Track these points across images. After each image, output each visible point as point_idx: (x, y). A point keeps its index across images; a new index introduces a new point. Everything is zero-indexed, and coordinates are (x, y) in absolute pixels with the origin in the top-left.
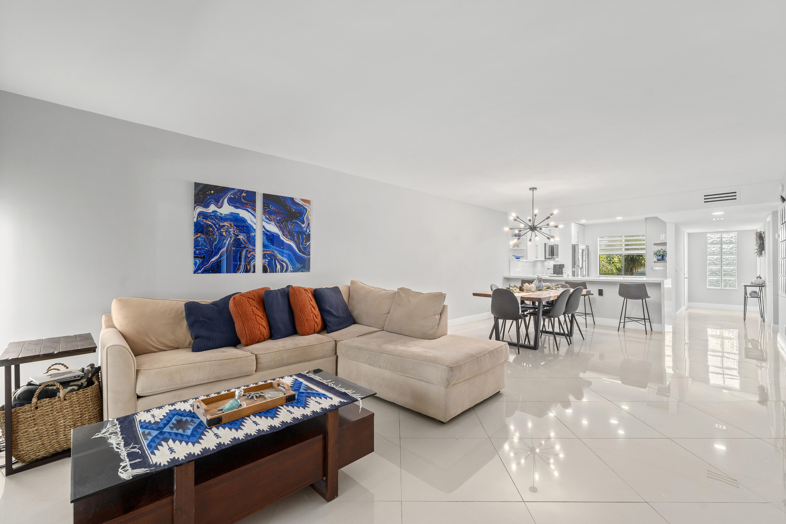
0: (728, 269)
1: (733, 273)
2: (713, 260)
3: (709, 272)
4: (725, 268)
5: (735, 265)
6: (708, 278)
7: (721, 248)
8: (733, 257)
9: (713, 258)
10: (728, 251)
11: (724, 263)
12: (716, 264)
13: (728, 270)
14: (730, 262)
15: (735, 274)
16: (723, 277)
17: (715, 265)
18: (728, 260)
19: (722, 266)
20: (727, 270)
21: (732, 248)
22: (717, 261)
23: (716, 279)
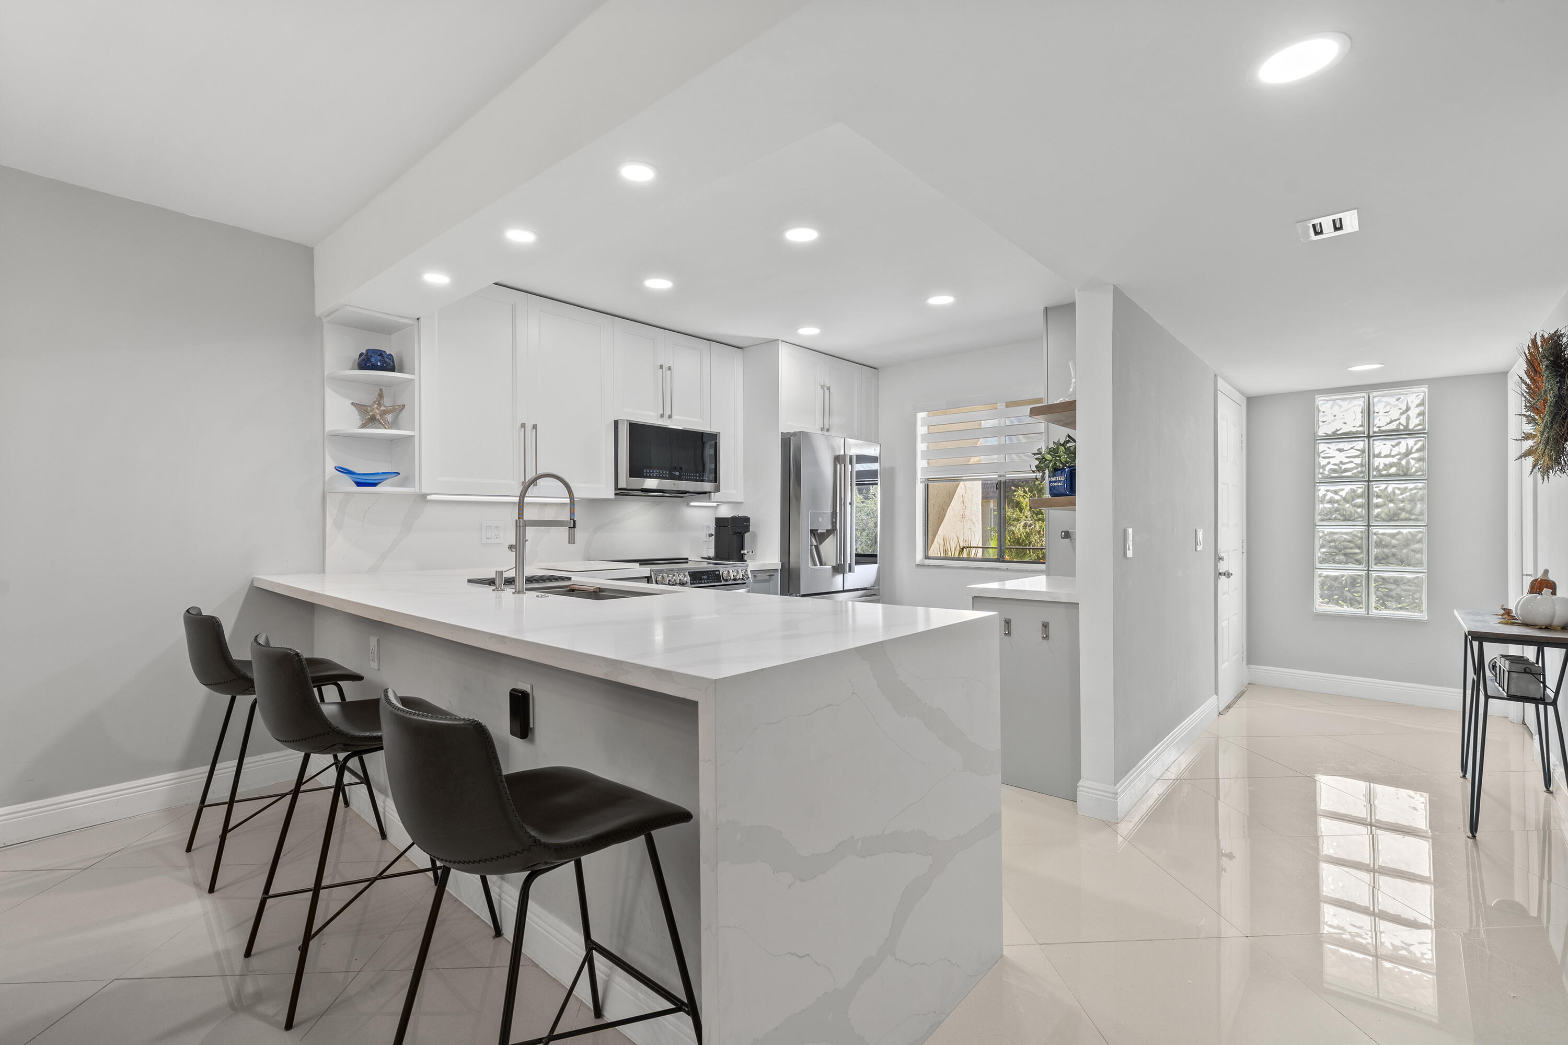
0: (1393, 536)
1: (1412, 554)
2: (1337, 502)
3: (1323, 546)
4: (1381, 531)
5: (1422, 520)
6: (1319, 572)
7: (1368, 453)
8: (1411, 490)
9: (1336, 492)
10: (1391, 465)
11: (1377, 511)
12: (1347, 518)
13: (1394, 542)
14: (1403, 509)
15: (1418, 556)
16: (1375, 568)
17: (1345, 520)
18: (1391, 501)
19: (1369, 526)
20: (1388, 539)
21: (1408, 453)
22: (1354, 506)
23: (1345, 573)
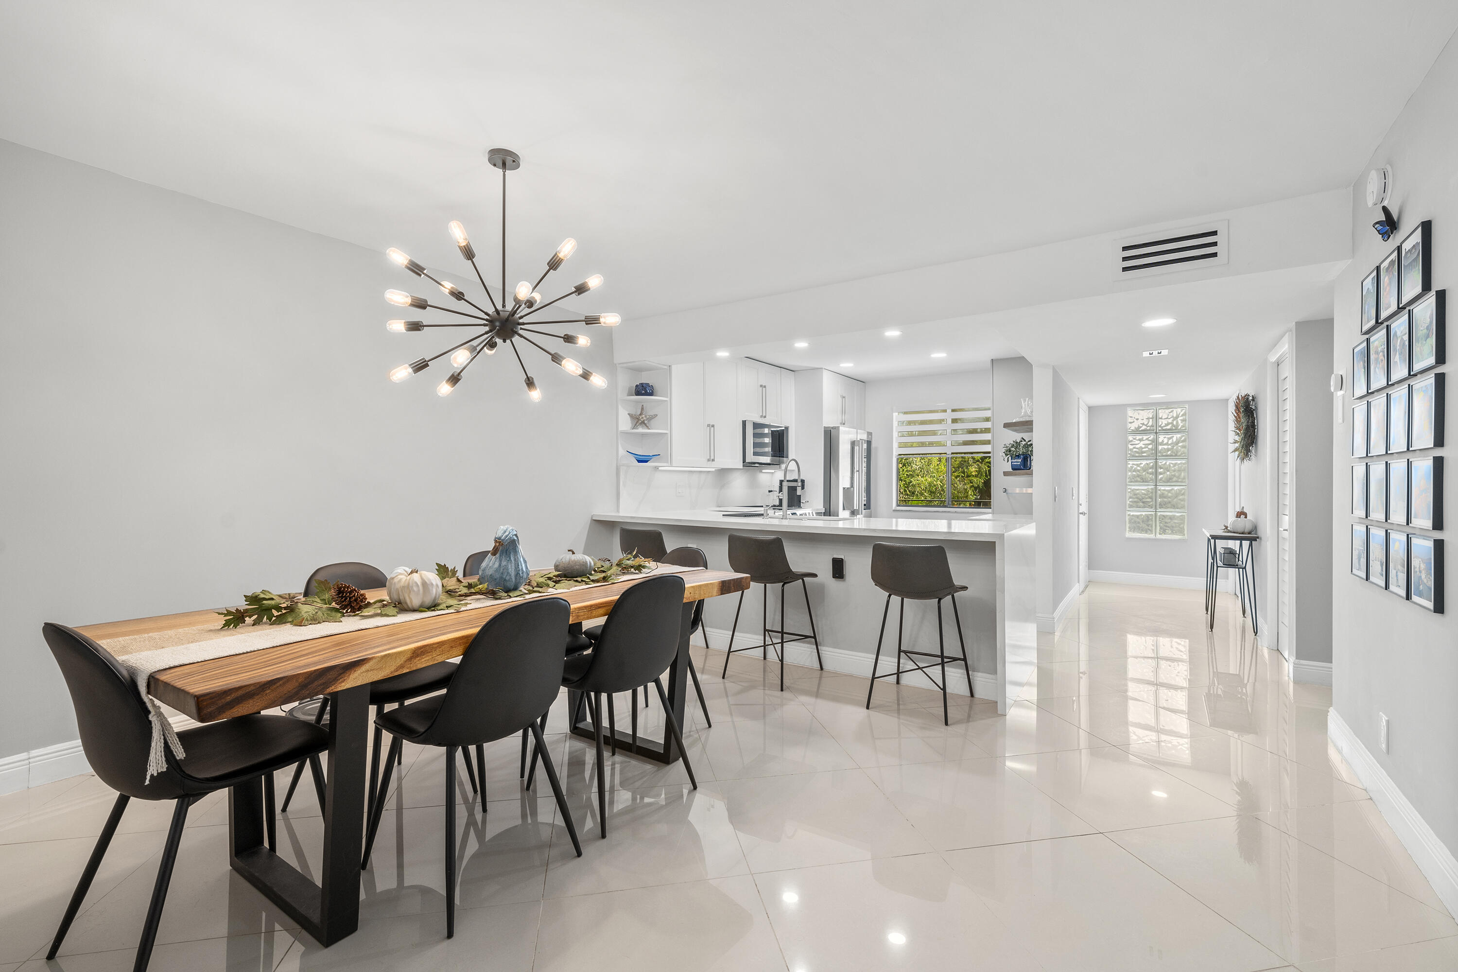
0: (1169, 491)
1: (1179, 501)
2: (1139, 471)
3: (1130, 498)
4: (1163, 488)
5: (1184, 482)
6: (1129, 513)
7: (1155, 442)
8: (1179, 464)
9: (1138, 465)
10: (1168, 450)
11: (1161, 476)
12: (1144, 481)
13: (1170, 494)
14: (1174, 476)
15: (1182, 503)
16: (1160, 510)
17: (1143, 482)
18: (1168, 471)
19: (1156, 485)
20: (1166, 493)
21: (1177, 443)
22: (1148, 473)
23: (1144, 513)
